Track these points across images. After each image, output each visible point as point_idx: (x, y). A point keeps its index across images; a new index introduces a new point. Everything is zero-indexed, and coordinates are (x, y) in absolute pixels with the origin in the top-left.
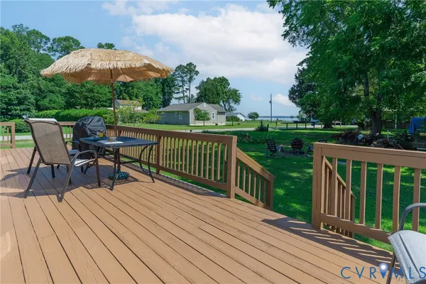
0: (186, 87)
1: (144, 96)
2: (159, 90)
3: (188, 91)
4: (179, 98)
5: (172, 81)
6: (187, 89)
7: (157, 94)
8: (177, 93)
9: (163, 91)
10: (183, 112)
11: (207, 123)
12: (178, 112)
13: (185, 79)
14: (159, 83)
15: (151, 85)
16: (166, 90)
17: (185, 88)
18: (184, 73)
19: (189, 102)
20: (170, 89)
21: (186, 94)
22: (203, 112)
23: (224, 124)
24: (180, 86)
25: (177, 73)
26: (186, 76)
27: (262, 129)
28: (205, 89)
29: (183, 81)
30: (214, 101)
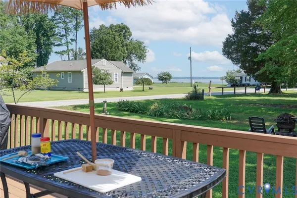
0: (71, 36)
1: (11, 49)
2: (33, 41)
3: (74, 43)
4: (62, 53)
5: (51, 28)
6: (72, 40)
7: (29, 46)
8: (59, 45)
9: (38, 42)
10: (73, 72)
11: (109, 88)
12: (66, 72)
13: (70, 26)
14: (31, 31)
15: (20, 34)
16: (42, 41)
17: (69, 38)
18: (68, 17)
19: (76, 59)
20: (49, 39)
21: (71, 47)
22: (102, 71)
23: (131, 89)
24: (63, 36)
25: (57, 17)
26: (70, 22)
27: (196, 96)
28: (101, 41)
29: (66, 29)
30: (113, 57)
